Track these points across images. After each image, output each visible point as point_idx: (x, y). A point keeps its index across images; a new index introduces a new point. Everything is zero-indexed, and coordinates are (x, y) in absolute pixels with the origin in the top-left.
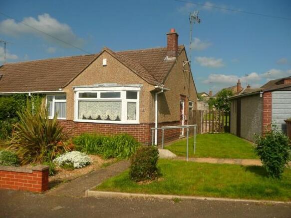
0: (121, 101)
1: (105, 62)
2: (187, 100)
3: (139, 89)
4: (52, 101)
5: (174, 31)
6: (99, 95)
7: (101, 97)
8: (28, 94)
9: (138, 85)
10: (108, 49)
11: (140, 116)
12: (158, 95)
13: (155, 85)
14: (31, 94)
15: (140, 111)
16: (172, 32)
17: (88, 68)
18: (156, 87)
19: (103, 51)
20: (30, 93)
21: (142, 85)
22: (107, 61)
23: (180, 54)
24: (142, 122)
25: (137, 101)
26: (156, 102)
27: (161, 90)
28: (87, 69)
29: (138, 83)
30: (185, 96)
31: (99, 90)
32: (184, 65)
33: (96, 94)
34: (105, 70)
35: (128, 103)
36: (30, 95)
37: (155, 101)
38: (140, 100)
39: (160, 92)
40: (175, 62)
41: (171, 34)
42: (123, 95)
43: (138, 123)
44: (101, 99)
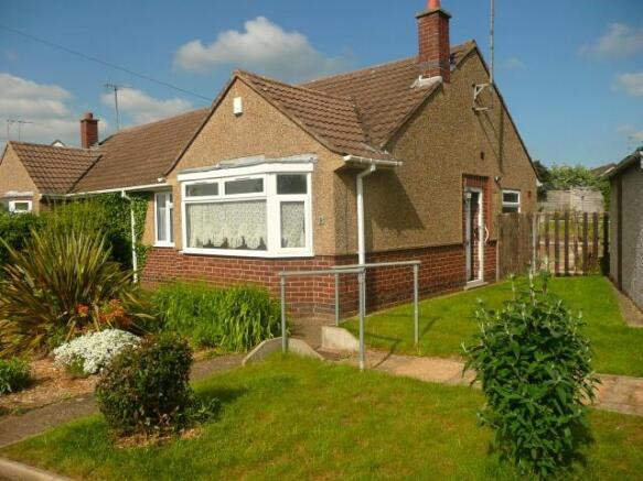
0: (264, 201)
1: (238, 105)
2: (493, 186)
3: (310, 167)
4: (164, 206)
5: (438, 4)
6: (222, 188)
7: (226, 193)
8: (120, 193)
9: (307, 157)
10: (242, 73)
11: (315, 238)
12: (364, 179)
13: (345, 154)
14: (127, 192)
15: (315, 225)
16: (432, 7)
17: (208, 124)
18: (347, 158)
19: (232, 78)
20: (123, 190)
21: (315, 157)
22: (243, 103)
23: (459, 67)
24: (320, 253)
25: (306, 197)
26: (360, 198)
27: (368, 165)
28: (205, 127)
29: (306, 153)
30: (486, 179)
31: (220, 176)
32: (476, 94)
33: (216, 185)
34: (239, 125)
35: (282, 203)
36: (123, 195)
37: (356, 196)
38: (313, 194)
39: (367, 172)
40: (437, 89)
41: (428, 15)
42: (270, 184)
43: (311, 254)
44: (228, 196)
